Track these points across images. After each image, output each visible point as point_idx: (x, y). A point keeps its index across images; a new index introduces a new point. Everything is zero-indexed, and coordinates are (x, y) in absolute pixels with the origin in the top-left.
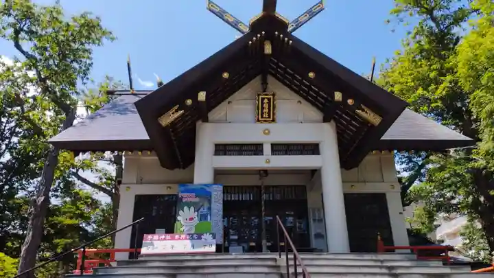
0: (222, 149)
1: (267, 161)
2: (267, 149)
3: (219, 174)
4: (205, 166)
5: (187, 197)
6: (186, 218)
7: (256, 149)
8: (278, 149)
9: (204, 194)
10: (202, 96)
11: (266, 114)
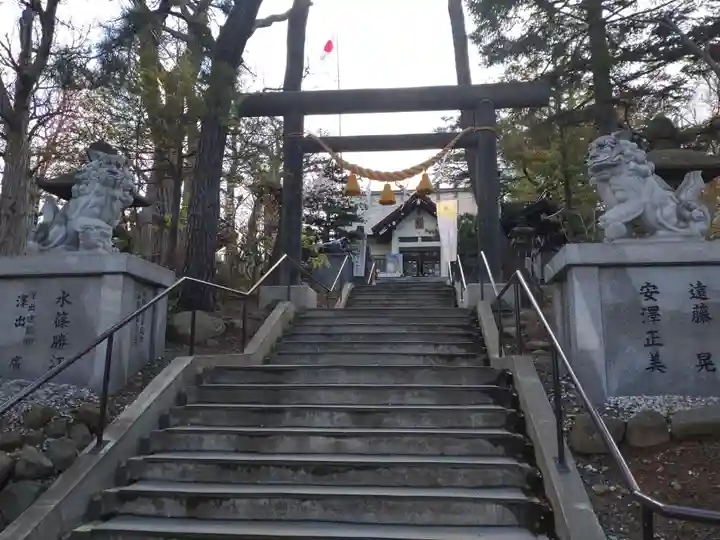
0: (402, 239)
1: (420, 244)
2: (420, 239)
3: (402, 250)
4: (396, 246)
5: (389, 259)
6: (390, 266)
7: (415, 239)
8: (424, 239)
9: (395, 256)
10: (394, 223)
11: (419, 225)
